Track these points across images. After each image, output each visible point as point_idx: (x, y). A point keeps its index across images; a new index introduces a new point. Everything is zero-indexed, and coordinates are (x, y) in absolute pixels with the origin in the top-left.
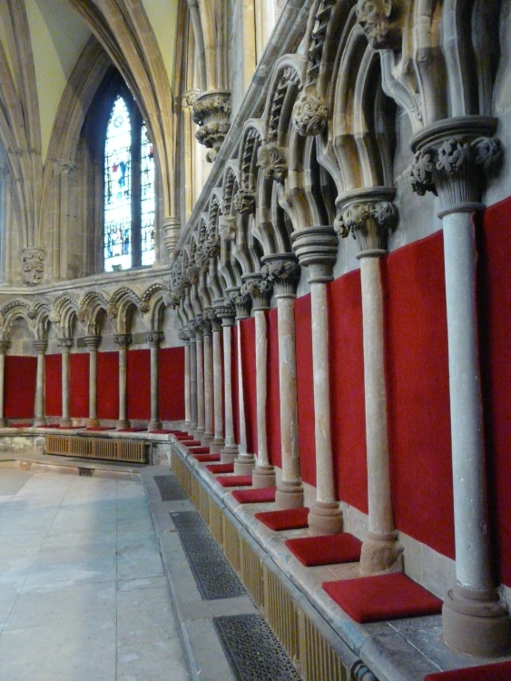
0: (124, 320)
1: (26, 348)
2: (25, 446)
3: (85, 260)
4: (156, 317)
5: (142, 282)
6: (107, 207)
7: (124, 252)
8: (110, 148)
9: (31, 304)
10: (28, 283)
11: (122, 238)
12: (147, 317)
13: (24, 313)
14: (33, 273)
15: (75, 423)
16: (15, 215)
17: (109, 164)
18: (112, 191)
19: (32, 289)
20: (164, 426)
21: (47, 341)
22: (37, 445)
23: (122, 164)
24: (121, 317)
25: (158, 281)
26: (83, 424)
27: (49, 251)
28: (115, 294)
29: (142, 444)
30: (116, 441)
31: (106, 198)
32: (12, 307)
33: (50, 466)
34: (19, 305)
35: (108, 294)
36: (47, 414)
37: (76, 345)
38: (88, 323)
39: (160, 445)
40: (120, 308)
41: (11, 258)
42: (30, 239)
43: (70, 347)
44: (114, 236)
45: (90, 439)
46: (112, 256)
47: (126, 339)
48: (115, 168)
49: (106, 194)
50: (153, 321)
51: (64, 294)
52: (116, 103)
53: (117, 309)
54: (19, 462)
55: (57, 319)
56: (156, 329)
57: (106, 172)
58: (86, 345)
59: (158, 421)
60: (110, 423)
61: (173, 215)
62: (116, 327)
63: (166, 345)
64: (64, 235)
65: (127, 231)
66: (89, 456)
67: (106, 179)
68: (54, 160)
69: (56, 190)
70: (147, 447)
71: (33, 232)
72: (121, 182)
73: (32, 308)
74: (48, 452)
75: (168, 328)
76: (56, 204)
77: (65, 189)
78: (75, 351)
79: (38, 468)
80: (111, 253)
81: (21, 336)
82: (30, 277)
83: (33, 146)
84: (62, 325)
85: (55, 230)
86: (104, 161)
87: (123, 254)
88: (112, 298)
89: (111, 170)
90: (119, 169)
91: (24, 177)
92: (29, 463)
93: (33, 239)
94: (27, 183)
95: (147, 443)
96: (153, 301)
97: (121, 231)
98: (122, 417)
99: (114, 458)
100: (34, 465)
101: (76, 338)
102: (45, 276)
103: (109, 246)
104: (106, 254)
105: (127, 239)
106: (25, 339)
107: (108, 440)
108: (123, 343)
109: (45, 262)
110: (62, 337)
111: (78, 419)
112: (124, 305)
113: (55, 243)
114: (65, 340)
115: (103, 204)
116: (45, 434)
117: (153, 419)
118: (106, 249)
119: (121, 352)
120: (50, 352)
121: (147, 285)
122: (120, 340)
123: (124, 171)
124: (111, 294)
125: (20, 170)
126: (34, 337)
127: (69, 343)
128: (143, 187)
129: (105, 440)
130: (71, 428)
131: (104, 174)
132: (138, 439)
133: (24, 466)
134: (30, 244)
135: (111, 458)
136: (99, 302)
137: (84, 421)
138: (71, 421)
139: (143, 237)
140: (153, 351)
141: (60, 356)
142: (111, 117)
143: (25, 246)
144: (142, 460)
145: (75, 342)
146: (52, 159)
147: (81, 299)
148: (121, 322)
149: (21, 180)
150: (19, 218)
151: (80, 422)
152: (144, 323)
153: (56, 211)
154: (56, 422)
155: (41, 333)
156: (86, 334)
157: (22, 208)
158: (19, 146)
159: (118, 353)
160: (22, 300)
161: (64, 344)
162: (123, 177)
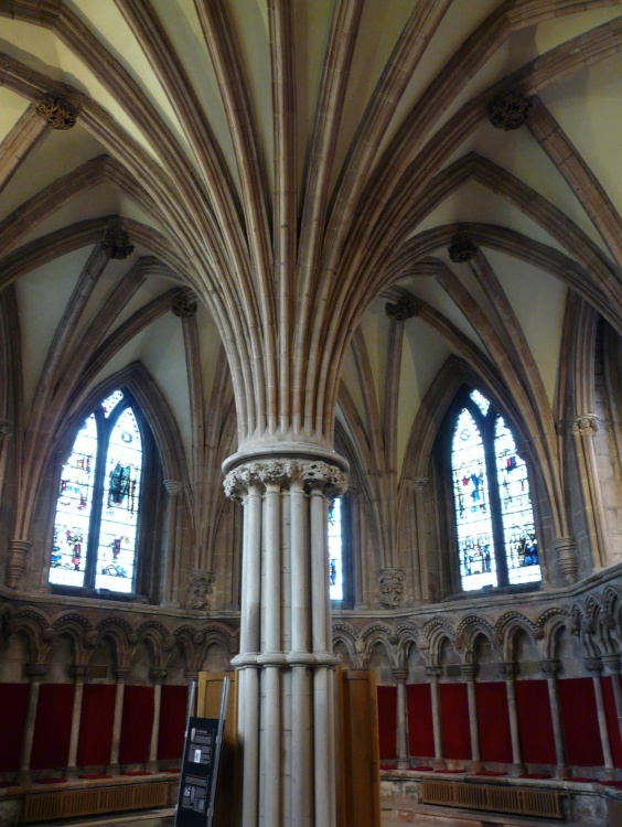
0: (511, 647)
1: (384, 676)
2: (393, 792)
3: (441, 579)
4: (553, 644)
5: (532, 605)
6: (459, 521)
7: (486, 569)
8: (457, 460)
9: (392, 629)
10: (387, 606)
11: (481, 555)
12: (542, 645)
13: (384, 638)
14: (393, 595)
15: (451, 766)
16: (369, 534)
17: (458, 477)
18: (465, 505)
19: (392, 612)
20: (574, 773)
21: (407, 669)
22: (407, 792)
23: (473, 477)
24: (507, 644)
25: (554, 605)
26: (461, 768)
27: (408, 570)
28: (501, 619)
29: (556, 795)
30: (518, 790)
31: (458, 513)
32: (373, 632)
33: (442, 819)
34: (380, 630)
35: (492, 619)
36: (412, 755)
37: (445, 674)
38: (466, 650)
39: (578, 797)
40: (507, 634)
41: (367, 579)
42: (388, 559)
43: (438, 676)
44: (471, 553)
45: (483, 787)
46: (470, 574)
47: (514, 668)
48: (466, 481)
49: (458, 508)
50: (549, 648)
51: (435, 618)
52: (461, 416)
53: (503, 635)
54: (397, 812)
55: (426, 645)
56: (552, 657)
57: (455, 485)
58: (459, 675)
59: (566, 766)
60: (500, 767)
61: (566, 536)
62: (502, 655)
63: (567, 676)
64: (423, 552)
65: (486, 546)
66: (483, 807)
67: (456, 492)
68: (409, 478)
69: (412, 508)
70: (562, 798)
71: (391, 551)
72: (474, 495)
73: (393, 634)
74: (426, 801)
75: (566, 656)
76: (413, 522)
77: (420, 506)
78: (444, 681)
79: (425, 821)
80: (469, 570)
81: (379, 664)
82: (390, 599)
83: (392, 467)
84: (431, 652)
85: (414, 549)
86: (452, 475)
87: (484, 571)
88: (498, 623)
89: (461, 483)
90: (471, 482)
91: (382, 497)
92: (412, 814)
93: (391, 560)
94: (384, 503)
95: (562, 794)
96: (548, 627)
97: (479, 547)
98: (516, 760)
99: (519, 811)
100: (418, 816)
101: (444, 666)
102: (405, 598)
103: (465, 564)
104: (463, 571)
105: (488, 556)
106: (383, 666)
107: (507, 789)
108: (510, 673)
109: (404, 583)
110: (431, 665)
111: (454, 761)
112: (510, 632)
113: (415, 563)
114: (433, 668)
115: (455, 519)
116: (419, 780)
117: (560, 764)
118: (462, 567)
119: (509, 683)
120: (411, 681)
121: (541, 609)
122: (508, 669)
123: (477, 484)
124: (497, 619)
125: (377, 491)
126: (394, 663)
127: (439, 672)
128: (503, 502)
129: (502, 788)
130: (446, 771)
131: (453, 487)
132: (549, 788)
133: (405, 817)
134: (388, 565)
135: (515, 811)
136: (478, 627)
137: (463, 764)
138: (446, 764)
139: (508, 554)
140: (550, 682)
141: (428, 686)
142: (455, 430)
143: (383, 567)
144: (558, 815)
145: (445, 670)
146: (407, 476)
147: (458, 623)
148: (508, 649)
149: (379, 500)
150: (375, 538)
151: (457, 765)
152: (537, 651)
153: (414, 529)
154: (424, 764)
155: (402, 659)
156: (463, 662)
157: (379, 527)
158: (379, 467)
159: (504, 683)
160: (382, 624)
161: (434, 673)
162: (477, 491)
